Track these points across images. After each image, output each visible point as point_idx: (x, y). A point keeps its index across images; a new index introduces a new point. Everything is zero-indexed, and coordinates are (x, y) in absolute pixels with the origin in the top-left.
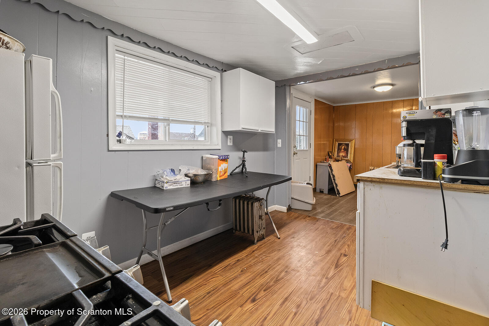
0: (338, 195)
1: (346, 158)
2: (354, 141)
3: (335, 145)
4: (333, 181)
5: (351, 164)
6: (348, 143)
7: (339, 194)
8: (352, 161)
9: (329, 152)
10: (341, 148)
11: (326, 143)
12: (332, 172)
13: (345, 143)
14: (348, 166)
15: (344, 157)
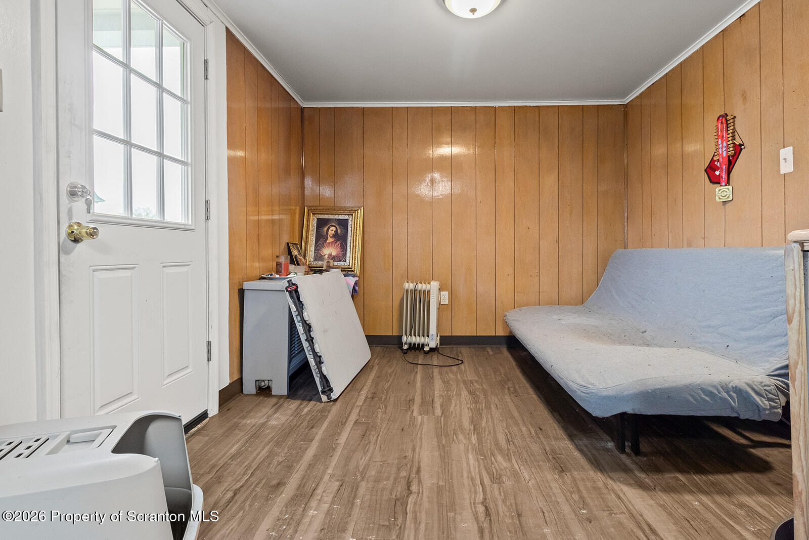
0: (324, 398)
1: (341, 264)
2: (360, 213)
3: (308, 226)
4: (306, 345)
5: (357, 279)
6: (346, 217)
7: (328, 389)
8: (357, 270)
9: (291, 245)
10: (327, 233)
11: (280, 220)
12: (300, 313)
13: (336, 217)
14: (348, 284)
15: (334, 259)
